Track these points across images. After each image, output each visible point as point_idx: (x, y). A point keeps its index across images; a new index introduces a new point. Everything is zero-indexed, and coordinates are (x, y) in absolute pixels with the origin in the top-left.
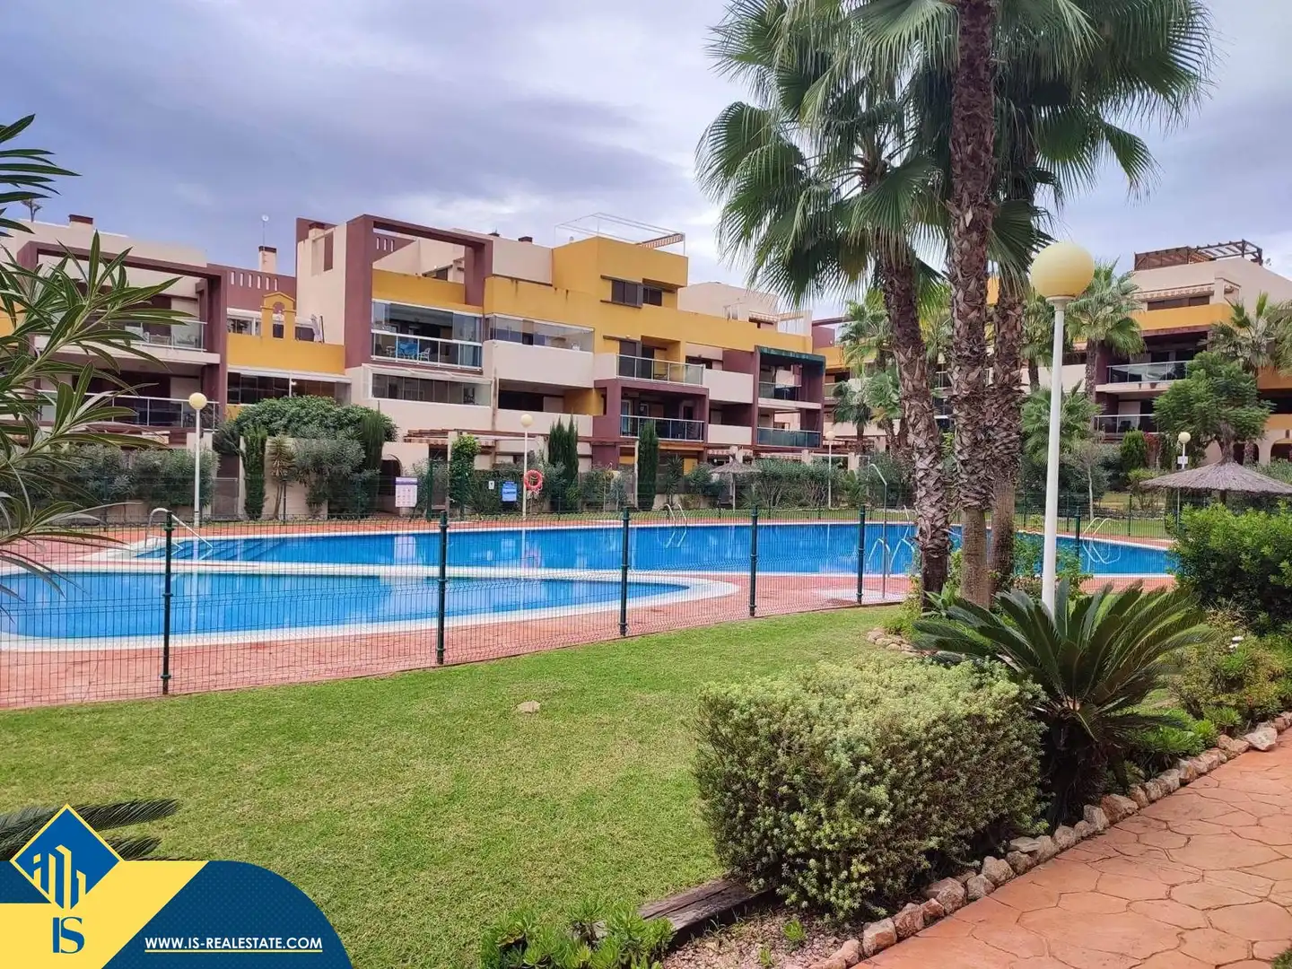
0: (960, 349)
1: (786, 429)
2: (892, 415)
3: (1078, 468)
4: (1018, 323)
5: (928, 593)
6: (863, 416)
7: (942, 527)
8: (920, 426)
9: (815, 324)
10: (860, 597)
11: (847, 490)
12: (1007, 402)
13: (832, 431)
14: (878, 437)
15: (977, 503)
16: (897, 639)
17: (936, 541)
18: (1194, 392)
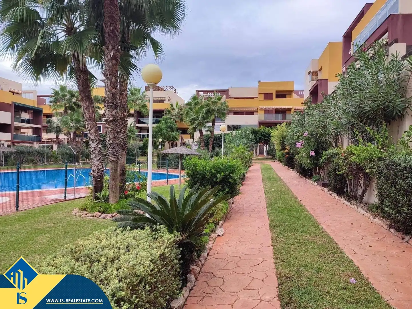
0: (108, 102)
1: (26, 134)
2: (70, 131)
3: (132, 149)
4: (126, 97)
5: (96, 194)
6: (59, 130)
7: (101, 168)
8: (92, 131)
9: (38, 96)
10: (65, 197)
11: (53, 157)
12: (123, 124)
13: (46, 136)
14: (64, 139)
15: (115, 159)
16: (85, 212)
17: (99, 174)
18: (162, 127)
